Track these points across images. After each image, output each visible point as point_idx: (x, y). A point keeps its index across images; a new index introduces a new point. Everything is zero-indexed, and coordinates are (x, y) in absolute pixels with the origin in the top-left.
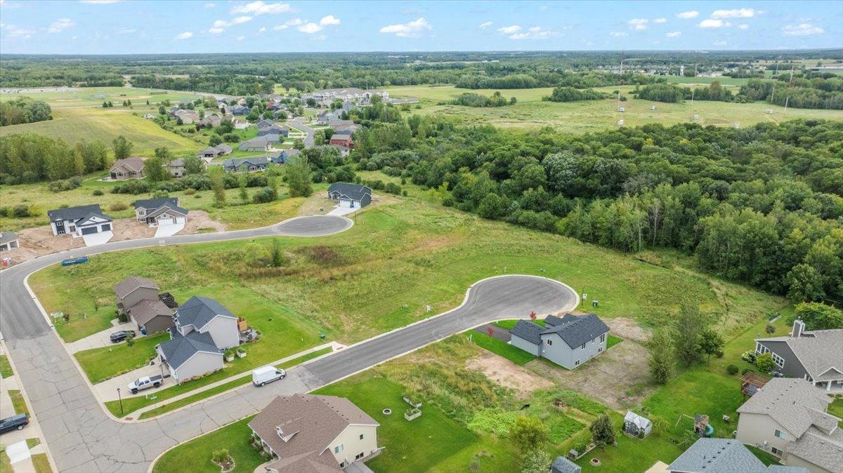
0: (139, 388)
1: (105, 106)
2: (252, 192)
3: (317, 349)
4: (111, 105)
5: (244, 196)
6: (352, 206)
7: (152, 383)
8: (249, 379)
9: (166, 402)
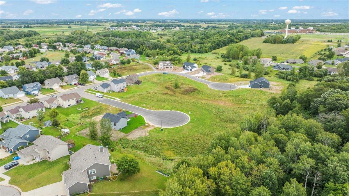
2: (243, 73)
3: (116, 98)
6: (249, 86)
8: (95, 94)
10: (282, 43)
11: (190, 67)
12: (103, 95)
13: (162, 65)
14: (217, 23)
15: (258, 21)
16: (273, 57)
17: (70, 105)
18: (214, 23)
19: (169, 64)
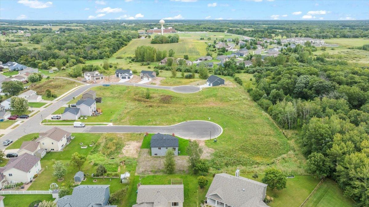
0: (53, 118)
1: (201, 39)
2: (186, 74)
3: (104, 123)
4: (203, 39)
5: (183, 75)
6: (209, 85)
7: (56, 118)
9: (52, 123)
10: (168, 43)
11: (127, 75)
12: (85, 123)
13: (90, 76)
14: (63, 25)
15: (106, 22)
16: (184, 56)
17: (63, 146)
18: (61, 25)
19: (99, 75)
